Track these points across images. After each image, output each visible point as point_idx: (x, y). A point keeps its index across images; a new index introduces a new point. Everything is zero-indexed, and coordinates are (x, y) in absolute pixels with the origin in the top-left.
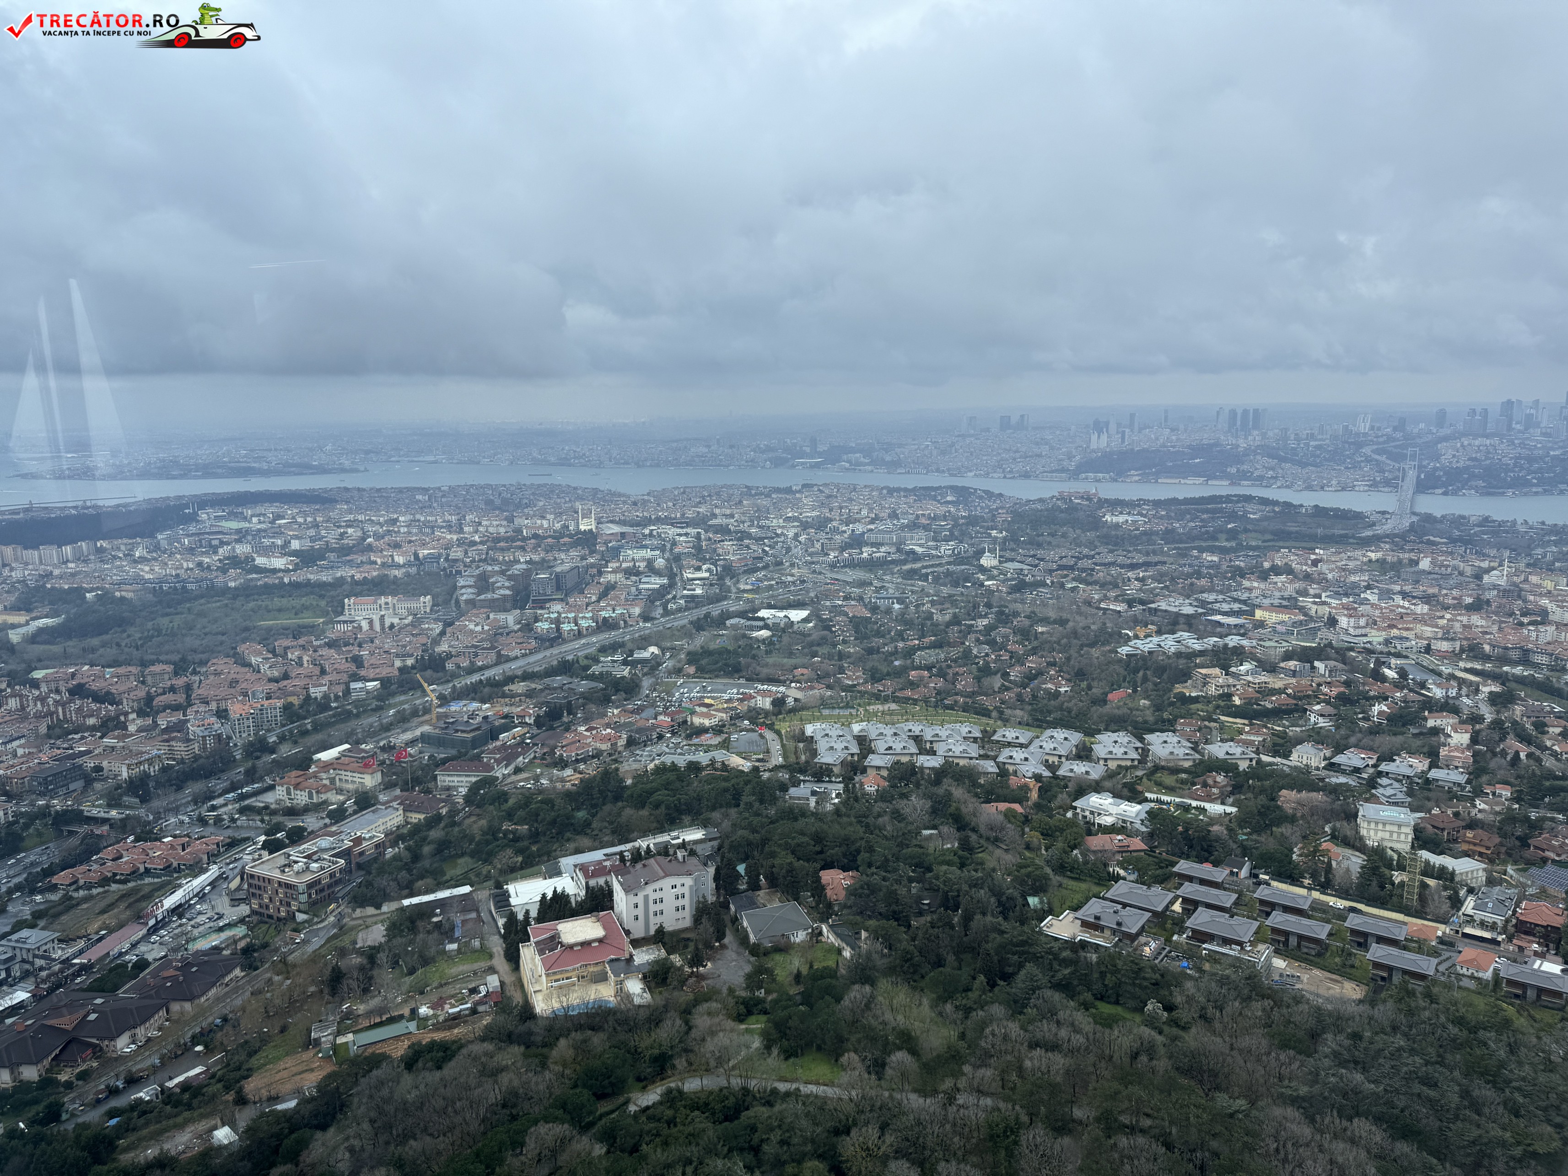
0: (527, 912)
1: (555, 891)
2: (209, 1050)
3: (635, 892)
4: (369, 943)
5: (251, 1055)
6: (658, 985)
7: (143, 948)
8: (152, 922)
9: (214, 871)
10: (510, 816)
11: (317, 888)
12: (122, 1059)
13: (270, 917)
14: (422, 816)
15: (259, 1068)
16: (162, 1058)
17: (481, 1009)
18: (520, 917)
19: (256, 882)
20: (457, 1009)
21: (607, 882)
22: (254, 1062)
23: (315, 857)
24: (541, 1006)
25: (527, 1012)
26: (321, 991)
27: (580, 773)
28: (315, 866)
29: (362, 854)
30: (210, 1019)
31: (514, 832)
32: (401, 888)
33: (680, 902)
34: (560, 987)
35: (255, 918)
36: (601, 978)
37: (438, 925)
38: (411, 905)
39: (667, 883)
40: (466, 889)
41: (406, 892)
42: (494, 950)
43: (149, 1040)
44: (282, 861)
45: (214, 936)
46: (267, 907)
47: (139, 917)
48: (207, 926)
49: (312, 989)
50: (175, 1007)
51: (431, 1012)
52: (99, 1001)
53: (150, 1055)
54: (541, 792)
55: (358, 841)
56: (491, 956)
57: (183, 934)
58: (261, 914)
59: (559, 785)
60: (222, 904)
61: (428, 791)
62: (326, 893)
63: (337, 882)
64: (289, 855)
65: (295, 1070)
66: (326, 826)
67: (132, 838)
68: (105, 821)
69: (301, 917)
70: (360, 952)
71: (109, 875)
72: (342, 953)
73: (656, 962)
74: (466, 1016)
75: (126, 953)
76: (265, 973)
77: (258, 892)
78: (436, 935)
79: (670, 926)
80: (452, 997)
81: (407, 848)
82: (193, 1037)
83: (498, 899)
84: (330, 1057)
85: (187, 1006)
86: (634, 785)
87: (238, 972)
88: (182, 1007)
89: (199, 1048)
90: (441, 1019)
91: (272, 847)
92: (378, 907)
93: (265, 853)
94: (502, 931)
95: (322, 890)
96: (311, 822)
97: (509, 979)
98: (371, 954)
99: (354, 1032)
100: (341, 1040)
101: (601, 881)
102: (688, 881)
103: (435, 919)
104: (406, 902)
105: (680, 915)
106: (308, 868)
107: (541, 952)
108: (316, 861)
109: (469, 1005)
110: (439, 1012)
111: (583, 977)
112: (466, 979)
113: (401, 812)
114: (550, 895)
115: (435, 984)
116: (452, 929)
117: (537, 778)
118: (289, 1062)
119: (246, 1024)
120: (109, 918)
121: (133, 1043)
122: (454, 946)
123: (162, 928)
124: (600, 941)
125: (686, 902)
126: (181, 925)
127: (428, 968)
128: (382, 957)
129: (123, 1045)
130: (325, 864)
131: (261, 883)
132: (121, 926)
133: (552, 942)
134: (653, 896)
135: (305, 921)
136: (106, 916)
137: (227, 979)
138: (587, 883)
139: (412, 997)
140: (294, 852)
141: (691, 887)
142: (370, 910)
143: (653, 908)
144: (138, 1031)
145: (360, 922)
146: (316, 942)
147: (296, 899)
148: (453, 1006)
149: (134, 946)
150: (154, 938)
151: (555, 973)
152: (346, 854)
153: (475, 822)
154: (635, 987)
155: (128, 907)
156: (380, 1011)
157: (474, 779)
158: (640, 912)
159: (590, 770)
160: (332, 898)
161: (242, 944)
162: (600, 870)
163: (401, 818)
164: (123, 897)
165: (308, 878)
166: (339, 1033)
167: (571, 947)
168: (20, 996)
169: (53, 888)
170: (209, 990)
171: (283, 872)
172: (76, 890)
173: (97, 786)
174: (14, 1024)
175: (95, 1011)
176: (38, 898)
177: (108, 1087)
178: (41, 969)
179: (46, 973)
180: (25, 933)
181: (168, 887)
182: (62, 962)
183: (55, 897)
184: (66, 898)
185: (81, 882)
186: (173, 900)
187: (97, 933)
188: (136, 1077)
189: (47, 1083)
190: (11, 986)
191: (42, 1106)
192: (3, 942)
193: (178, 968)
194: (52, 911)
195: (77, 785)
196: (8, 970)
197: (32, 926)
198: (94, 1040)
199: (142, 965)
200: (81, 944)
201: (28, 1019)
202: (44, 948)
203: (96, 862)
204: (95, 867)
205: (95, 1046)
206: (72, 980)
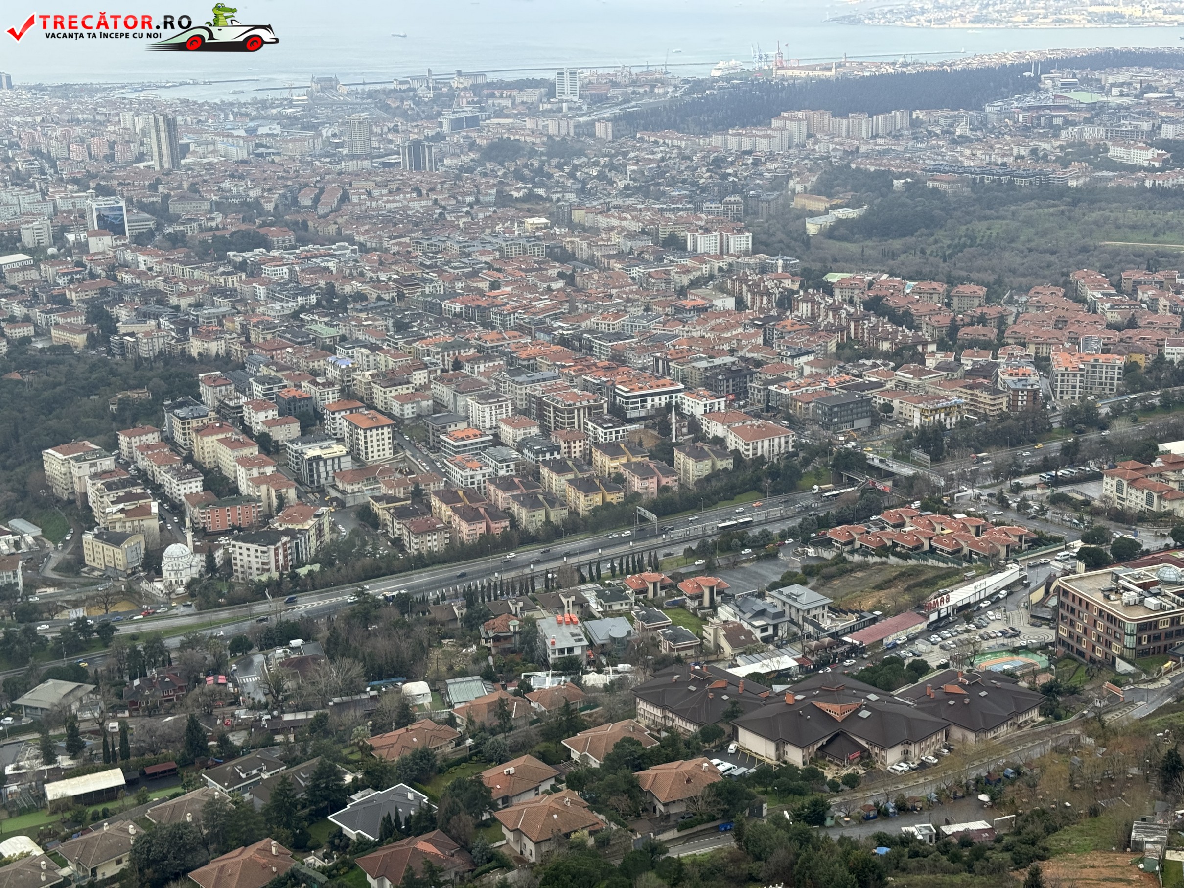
2: (996, 803)
7: (921, 646)
8: (934, 617)
9: (1012, 573)
11: (1151, 633)
12: (890, 776)
13: (1081, 654)
15: (1058, 853)
16: (940, 792)
19: (1069, 602)
22: (1052, 841)
23: (1154, 590)
26: (1148, 779)
28: (1151, 601)
30: (1000, 764)
35: (1060, 650)
43: (923, 765)
44: (1107, 583)
45: (1007, 657)
46: (1079, 640)
47: (920, 607)
48: (999, 641)
49: (1134, 771)
50: (957, 733)
52: (873, 697)
53: (924, 785)
57: (969, 642)
58: (1069, 646)
60: (1020, 619)
62: (1162, 643)
63: (1180, 633)
64: (1118, 578)
65: (1107, 874)
66: (1167, 548)
67: (917, 504)
68: (889, 475)
69: (1122, 666)
71: (889, 543)
75: (902, 646)
76: (1070, 728)
77: (1070, 616)
82: (978, 781)
84: (1154, 874)
85: (971, 737)
87: (1035, 715)
88: (964, 738)
89: (984, 797)
91: (1092, 560)
93: (1081, 566)
95: (1157, 638)
96: (1147, 539)
100: (1172, 855)
106: (1142, 602)
108: (1155, 595)
118: (1098, 859)
119: (1044, 786)
120: (886, 597)
121: (905, 761)
123: (945, 627)
126: (967, 631)
129: (893, 759)
130: (1168, 604)
131: (1076, 605)
132: (898, 611)
135: (1129, 674)
136: (882, 593)
137: (1021, 720)
140: (1126, 576)
144: (912, 748)
146: (1144, 710)
147: (1120, 640)
149: (911, 640)
150: (934, 638)
155: (908, 589)
161: (1043, 679)
164: (904, 575)
165: (1141, 616)
166: (1170, 845)
168: (787, 661)
169: (827, 543)
170: (999, 726)
171: (1107, 598)
172: (852, 552)
173: (885, 429)
174: (783, 693)
175: (868, 708)
176: (811, 551)
177: (876, 804)
178: (809, 636)
179: (814, 643)
180: (796, 589)
181: (955, 578)
182: (832, 635)
183: (828, 555)
184: (840, 559)
185: (857, 544)
186: (960, 595)
187: (871, 611)
188: (909, 805)
189: (812, 775)
190: (778, 647)
191: (807, 800)
192: (774, 593)
193: (962, 685)
194: (825, 571)
195: (863, 423)
196: (775, 627)
197: (804, 583)
198: (863, 743)
199: (920, 668)
200: (853, 619)
201: (797, 692)
202: (814, 612)
203: (875, 523)
204: (874, 530)
205: (864, 750)
206: (841, 661)
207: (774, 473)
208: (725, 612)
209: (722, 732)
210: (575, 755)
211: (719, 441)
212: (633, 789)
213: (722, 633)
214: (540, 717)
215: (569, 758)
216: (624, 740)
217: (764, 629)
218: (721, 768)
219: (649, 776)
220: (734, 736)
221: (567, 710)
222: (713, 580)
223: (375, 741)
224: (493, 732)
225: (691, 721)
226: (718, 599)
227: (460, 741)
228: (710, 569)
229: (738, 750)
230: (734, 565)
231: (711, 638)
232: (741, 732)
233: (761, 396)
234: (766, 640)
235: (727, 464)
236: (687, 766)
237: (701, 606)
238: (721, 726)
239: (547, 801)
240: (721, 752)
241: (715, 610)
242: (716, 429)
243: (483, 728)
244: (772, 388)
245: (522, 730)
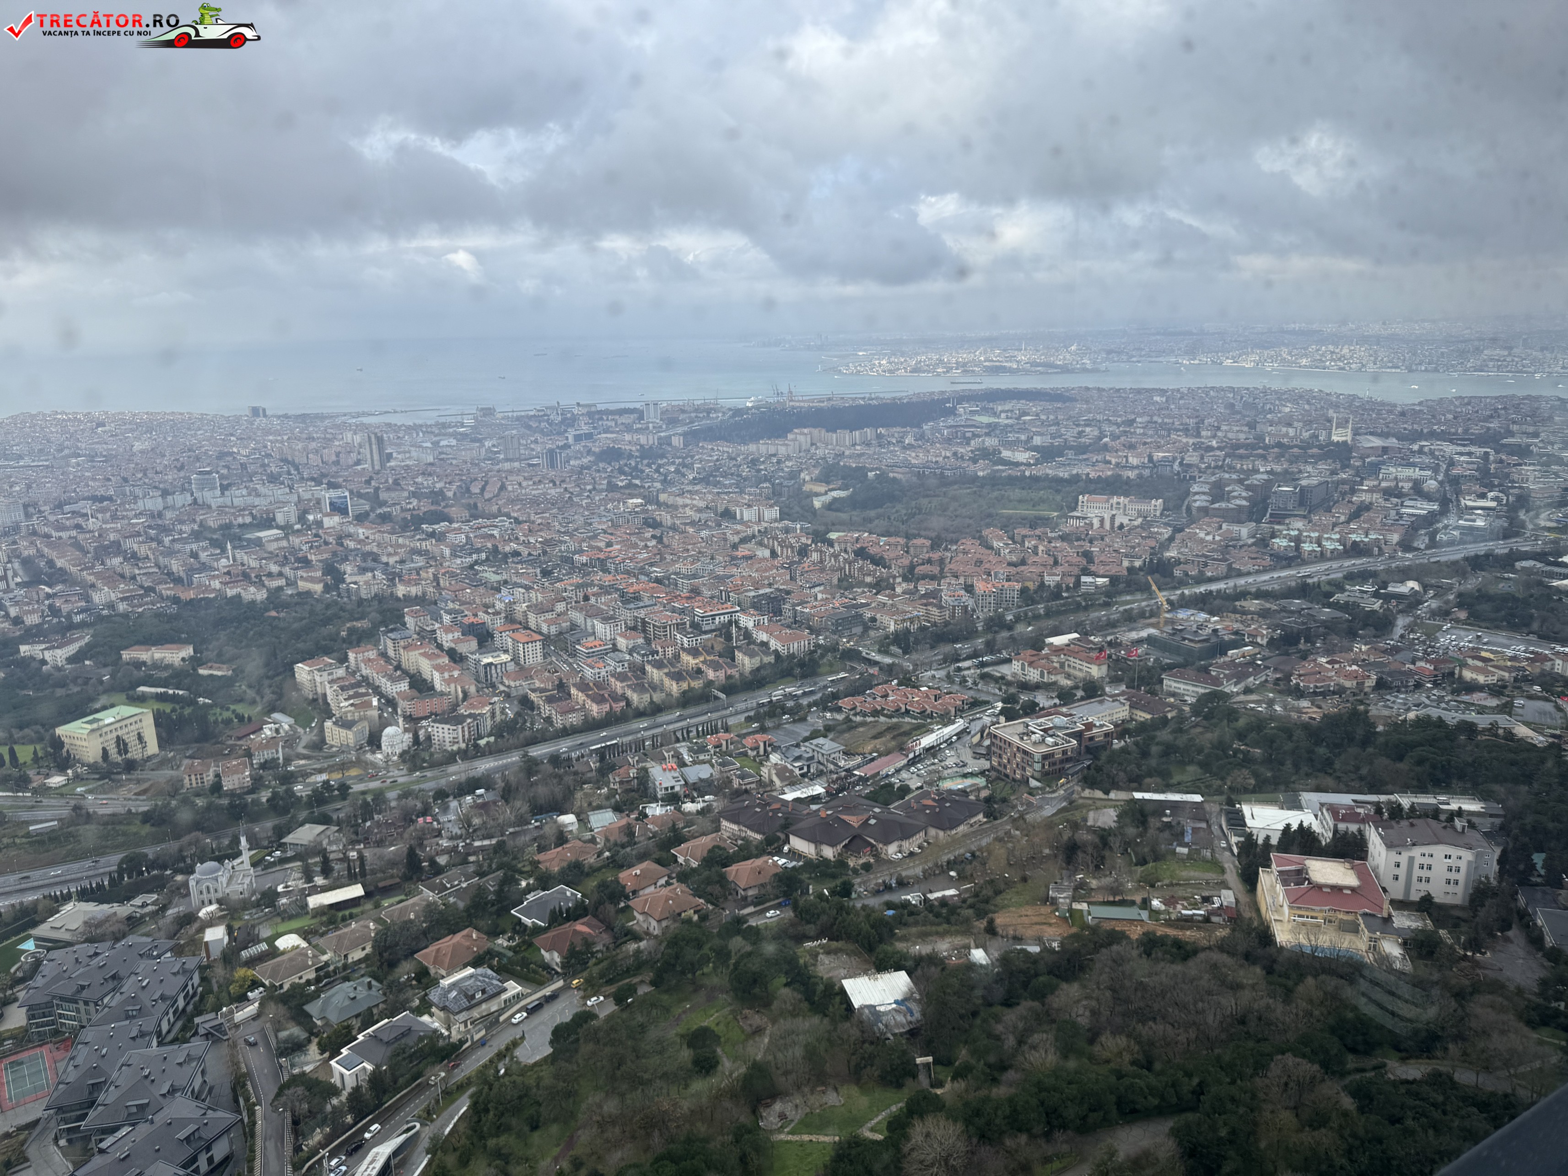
0: (1268, 838)
1: (1301, 825)
2: (963, 878)
3: (1399, 849)
4: (1099, 824)
5: (998, 893)
6: (1421, 957)
7: (904, 775)
8: (911, 756)
9: (960, 724)
10: (1241, 736)
11: (1051, 760)
12: (890, 862)
13: (1007, 776)
14: (1149, 716)
15: (1003, 907)
16: (924, 872)
17: (1215, 919)
18: (1260, 841)
19: (998, 742)
20: (1190, 912)
21: (1360, 831)
22: (998, 900)
23: (1050, 732)
24: (1283, 936)
25: (1266, 937)
26: (1056, 856)
27: (1320, 707)
28: (1049, 740)
29: (1091, 739)
30: (962, 851)
31: (1246, 754)
32: (1131, 780)
33: (1453, 876)
34: (1304, 924)
35: (993, 774)
36: (1354, 929)
37: (1168, 825)
38: (1144, 800)
39: (1439, 851)
40: (1198, 798)
41: (1134, 785)
42: (1226, 866)
43: (912, 854)
44: (1021, 729)
45: (959, 780)
46: (1005, 767)
47: (902, 749)
48: (956, 769)
49: (1047, 851)
50: (932, 832)
51: (1163, 907)
52: (877, 810)
53: (914, 867)
54: (1273, 717)
55: (1089, 726)
56: (1223, 871)
57: (935, 771)
58: (998, 771)
59: (1294, 715)
60: (967, 755)
61: (1153, 693)
62: (1057, 767)
63: (1068, 760)
64: (1028, 725)
65: (1035, 919)
66: (1055, 705)
67: (896, 681)
68: (876, 663)
69: (1033, 783)
70: (1090, 830)
71: (879, 708)
72: (1075, 826)
73: (1423, 931)
74: (1199, 921)
75: (893, 775)
76: (1004, 825)
77: (999, 751)
78: (1166, 834)
79: (1439, 898)
80: (1185, 899)
81: (1136, 744)
82: (949, 862)
83: (1230, 816)
84: (1065, 918)
85: (941, 834)
86: (1385, 733)
87: (980, 817)
88: (937, 834)
89: (952, 873)
90: (1173, 917)
91: (1009, 715)
92: (1107, 793)
93: (1002, 719)
94: (1235, 850)
95: (1054, 764)
96: (1042, 700)
97: (1244, 899)
98: (1104, 836)
99: (1089, 903)
100: (1076, 906)
101: (1353, 828)
102: (1467, 856)
103: (1165, 819)
104: (1138, 795)
105: (1451, 888)
106: (1043, 740)
107: (1285, 883)
108: (1051, 736)
109: (1202, 912)
110: (1171, 910)
111: (1330, 921)
112: (1197, 886)
113: (1127, 707)
114: (1295, 827)
115: (1167, 882)
116: (1182, 833)
117: (1271, 703)
118: (1029, 911)
119: (991, 865)
120: (878, 743)
121: (900, 852)
122: (1185, 850)
123: (919, 762)
124: (1353, 889)
125: (1461, 877)
126: (933, 764)
127: (1159, 864)
128: (1115, 843)
129: (892, 851)
130: (1060, 741)
131: (1002, 744)
132: (888, 753)
133: (1300, 876)
134: (1419, 860)
135: (1038, 788)
136: (876, 741)
137: (973, 821)
138: (1335, 826)
139: (1143, 888)
140: (1033, 723)
141: (1469, 862)
142: (1099, 794)
143: (1417, 872)
144: (903, 843)
145: (1090, 802)
146: (1049, 811)
147: (1031, 766)
148: (1186, 908)
149: (898, 771)
150: (913, 769)
151: (1299, 908)
152: (1078, 735)
153: (1201, 733)
154: (1392, 949)
155: (894, 738)
156: (1114, 891)
157: (1202, 691)
158: (1402, 872)
159: (1331, 706)
160: (1060, 773)
161: (984, 794)
162: (1351, 816)
163: (1126, 713)
164: (891, 728)
165: (1043, 749)
166: (1074, 899)
167: (1319, 887)
168: (818, 789)
169: (839, 710)
170: (958, 825)
171: (1022, 739)
172: (855, 715)
173: (872, 633)
174: (818, 810)
175: (874, 817)
176: (828, 715)
177: (884, 882)
178: (831, 772)
179: (835, 776)
180: (821, 740)
181: (924, 729)
182: (847, 770)
183: (840, 717)
184: (848, 720)
185: (858, 709)
186: (927, 741)
187: (870, 754)
188: (905, 881)
189: (841, 863)
190: (811, 780)
191: (839, 882)
192: (807, 744)
193: (934, 800)
194: (839, 728)
195: (858, 630)
196: (809, 767)
197: (825, 736)
198: (872, 841)
199: (905, 790)
200: (859, 759)
201: (827, 809)
202: (833, 756)
203: (869, 695)
204: (869, 699)
205: (873, 846)
206: (853, 787)
207: (802, 664)
208: (775, 758)
209: (779, 838)
210: (681, 859)
211: (765, 644)
212: (723, 880)
213: (774, 772)
214: (655, 835)
215: (676, 861)
216: (714, 847)
217: (801, 769)
218: (780, 863)
219: (732, 871)
220: (787, 841)
221: (674, 828)
222: (766, 737)
223: (541, 857)
224: (623, 846)
225: (758, 832)
226: (769, 749)
227: (600, 854)
228: (763, 730)
229: (790, 850)
230: (778, 727)
231: (767, 776)
232: (791, 837)
233: (790, 614)
234: (803, 775)
235: (771, 659)
236: (758, 862)
237: (758, 755)
238: (779, 834)
239: (665, 891)
240: (779, 852)
241: (768, 757)
242: (763, 637)
243: (616, 844)
244: (798, 608)
245: (642, 842)
